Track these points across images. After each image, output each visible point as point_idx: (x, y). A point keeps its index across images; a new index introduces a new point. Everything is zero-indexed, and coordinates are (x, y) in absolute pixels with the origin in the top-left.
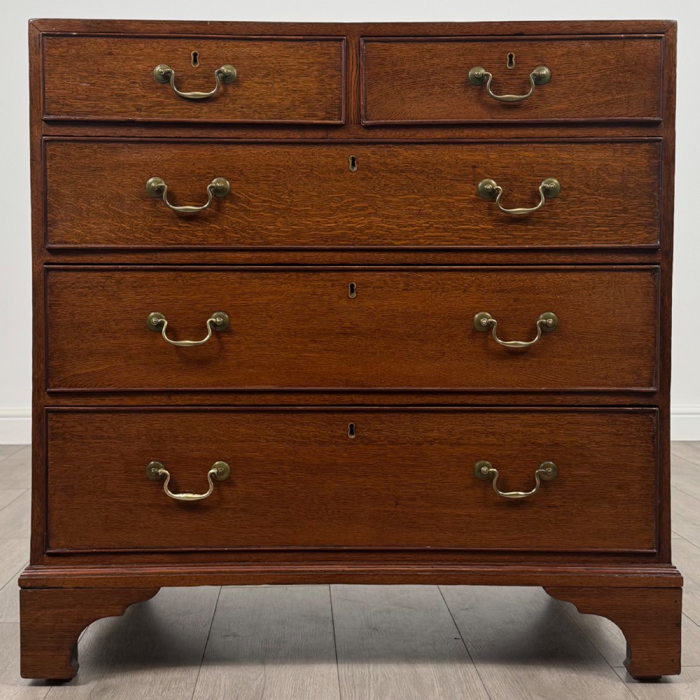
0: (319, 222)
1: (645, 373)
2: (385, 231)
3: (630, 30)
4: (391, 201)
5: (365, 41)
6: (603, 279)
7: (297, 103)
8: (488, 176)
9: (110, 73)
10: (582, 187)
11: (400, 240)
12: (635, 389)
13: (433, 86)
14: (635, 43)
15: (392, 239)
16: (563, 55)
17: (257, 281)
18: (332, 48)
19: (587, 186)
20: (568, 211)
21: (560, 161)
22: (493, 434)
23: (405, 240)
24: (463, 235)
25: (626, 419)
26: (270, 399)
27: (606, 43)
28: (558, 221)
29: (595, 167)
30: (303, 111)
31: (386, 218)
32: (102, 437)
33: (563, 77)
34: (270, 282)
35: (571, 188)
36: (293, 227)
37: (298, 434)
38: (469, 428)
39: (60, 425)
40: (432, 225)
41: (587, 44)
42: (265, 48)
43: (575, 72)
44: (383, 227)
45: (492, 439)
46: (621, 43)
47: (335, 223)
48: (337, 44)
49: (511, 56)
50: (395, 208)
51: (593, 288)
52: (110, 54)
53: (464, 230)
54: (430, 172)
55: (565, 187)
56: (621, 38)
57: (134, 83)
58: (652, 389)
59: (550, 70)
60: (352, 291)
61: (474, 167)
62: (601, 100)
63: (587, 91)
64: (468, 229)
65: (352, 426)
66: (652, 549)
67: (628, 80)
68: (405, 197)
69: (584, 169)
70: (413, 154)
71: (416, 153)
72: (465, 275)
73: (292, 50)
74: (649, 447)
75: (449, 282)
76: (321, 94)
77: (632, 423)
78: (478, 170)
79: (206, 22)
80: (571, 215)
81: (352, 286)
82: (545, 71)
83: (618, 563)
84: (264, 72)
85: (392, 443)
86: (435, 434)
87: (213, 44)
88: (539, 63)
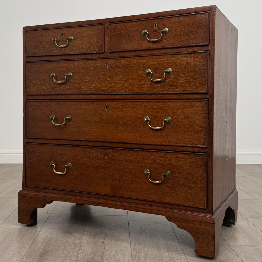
0: (97, 85)
1: (202, 140)
2: (116, 88)
3: (197, 11)
4: (118, 78)
5: (110, 24)
6: (187, 104)
7: (90, 47)
8: (148, 68)
9: (41, 41)
10: (180, 71)
11: (121, 91)
12: (198, 146)
13: (130, 38)
14: (198, 16)
15: (119, 91)
16: (173, 23)
17: (79, 105)
18: (100, 27)
19: (182, 70)
20: (175, 80)
21: (172, 62)
22: (150, 160)
23: (122, 91)
24: (141, 89)
25: (195, 157)
26: (83, 143)
27: (188, 17)
28: (171, 83)
29: (184, 63)
30: (92, 49)
31: (117, 83)
32: (39, 153)
33: (173, 31)
34: (83, 105)
35: (176, 71)
36: (90, 87)
37: (91, 156)
38: (142, 157)
39: (29, 148)
40: (130, 86)
41: (181, 18)
42: (81, 29)
43: (177, 29)
44: (115, 87)
45: (149, 161)
46: (193, 16)
47: (102, 85)
48: (102, 26)
49: (155, 25)
50: (119, 80)
51: (184, 108)
52: (42, 35)
53: (140, 87)
54: (130, 67)
55: (174, 71)
56: (193, 14)
57: (47, 44)
58: (205, 146)
59: (168, 29)
60: (106, 108)
61: (144, 65)
62: (186, 38)
63: (181, 35)
64: (142, 87)
65: (106, 154)
66: (205, 207)
67: (196, 30)
68: (122, 76)
69: (180, 64)
70: (125, 61)
71: (126, 61)
72: (141, 103)
73: (89, 29)
74: (204, 168)
75: (136, 105)
76: (97, 43)
77: (197, 159)
78: (145, 66)
79: (66, 23)
80: (176, 81)
81: (106, 106)
82: (167, 29)
83: (192, 211)
84: (81, 37)
85: (118, 160)
86: (131, 158)
87: (67, 29)
88: (165, 27)
